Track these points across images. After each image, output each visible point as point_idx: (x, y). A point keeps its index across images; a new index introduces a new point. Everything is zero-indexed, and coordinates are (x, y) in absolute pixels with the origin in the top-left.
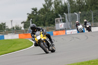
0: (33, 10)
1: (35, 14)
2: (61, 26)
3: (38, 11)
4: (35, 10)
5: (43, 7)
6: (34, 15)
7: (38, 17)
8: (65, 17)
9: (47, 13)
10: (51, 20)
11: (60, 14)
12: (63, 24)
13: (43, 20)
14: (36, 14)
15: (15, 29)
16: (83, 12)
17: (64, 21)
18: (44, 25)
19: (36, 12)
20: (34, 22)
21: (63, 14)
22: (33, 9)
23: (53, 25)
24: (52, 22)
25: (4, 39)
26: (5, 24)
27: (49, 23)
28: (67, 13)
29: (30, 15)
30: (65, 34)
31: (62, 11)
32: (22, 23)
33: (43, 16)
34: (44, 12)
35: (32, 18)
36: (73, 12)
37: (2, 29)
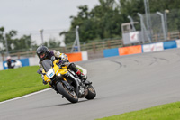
0: (81, 11)
1: (84, 16)
2: (133, 37)
3: (89, 11)
4: (84, 9)
5: (99, 4)
6: (83, 19)
7: (91, 22)
8: (139, 21)
9: (106, 14)
10: (115, 27)
11: (130, 15)
12: (137, 33)
13: (100, 27)
14: (86, 18)
15: (49, 45)
16: (173, 10)
17: (138, 28)
18: (102, 37)
19: (87, 14)
20: (83, 31)
21: (136, 15)
22: (80, 8)
23: (118, 37)
24: (117, 30)
25: (28, 64)
26: (29, 37)
27: (111, 33)
28: (143, 12)
29: (75, 18)
30: (140, 52)
31: (135, 9)
32: (61, 34)
33: (99, 19)
34: (100, 13)
35: (80, 25)
36: (155, 11)
37: (25, 47)
